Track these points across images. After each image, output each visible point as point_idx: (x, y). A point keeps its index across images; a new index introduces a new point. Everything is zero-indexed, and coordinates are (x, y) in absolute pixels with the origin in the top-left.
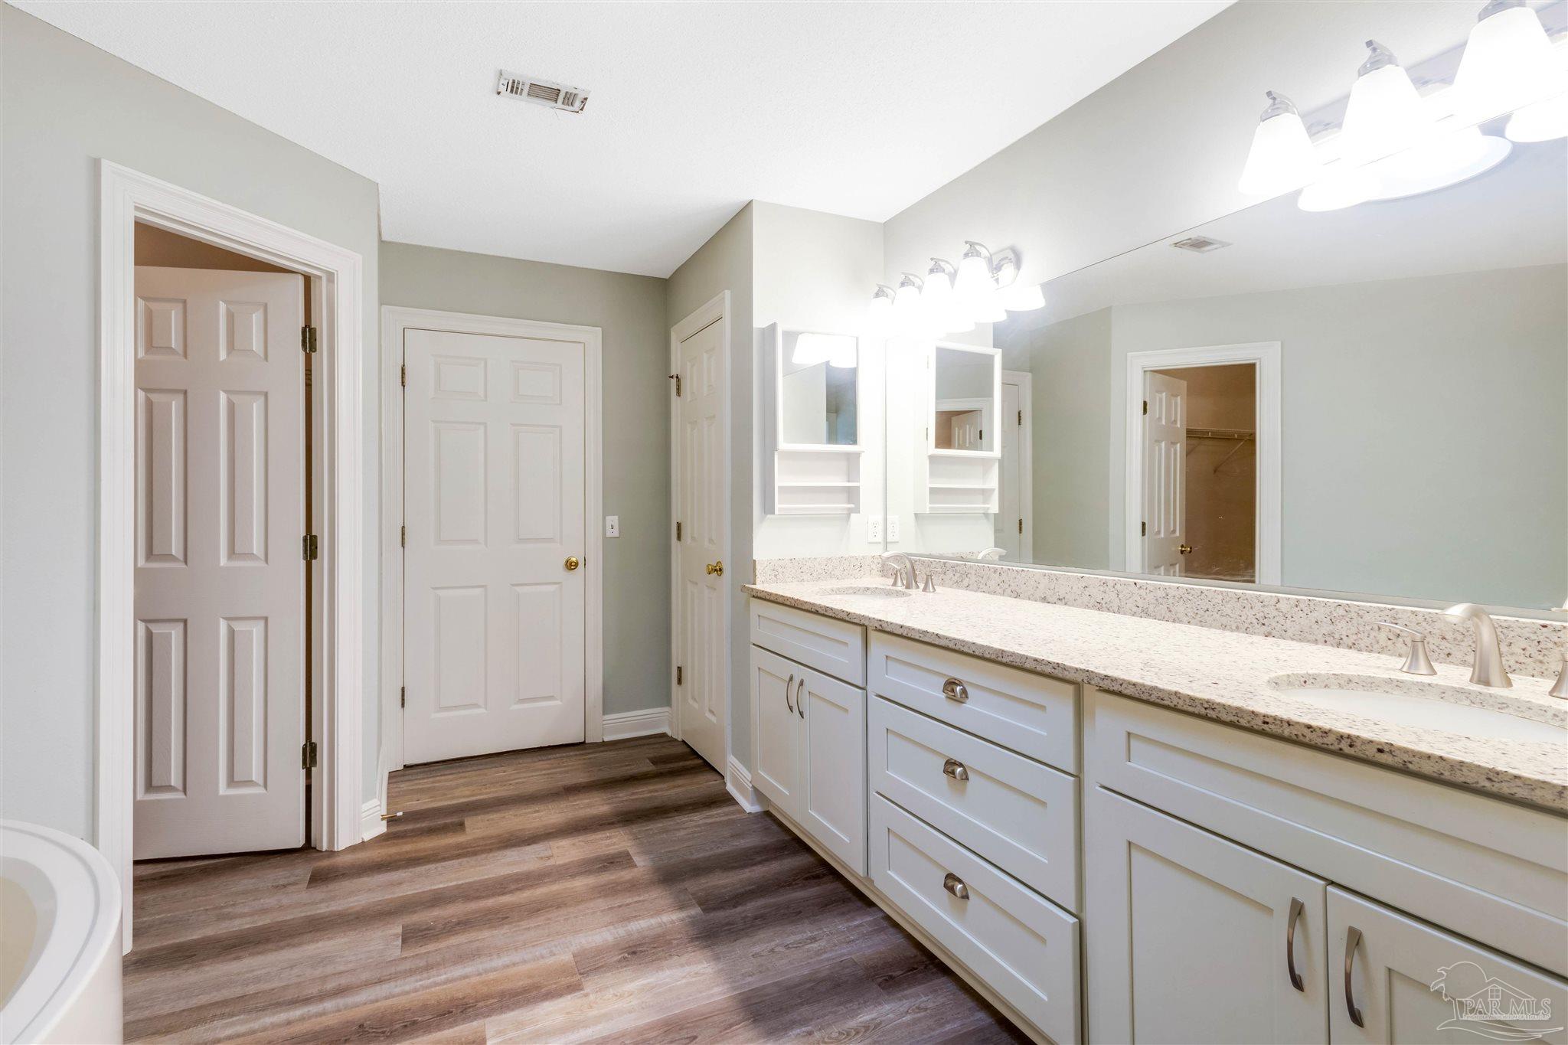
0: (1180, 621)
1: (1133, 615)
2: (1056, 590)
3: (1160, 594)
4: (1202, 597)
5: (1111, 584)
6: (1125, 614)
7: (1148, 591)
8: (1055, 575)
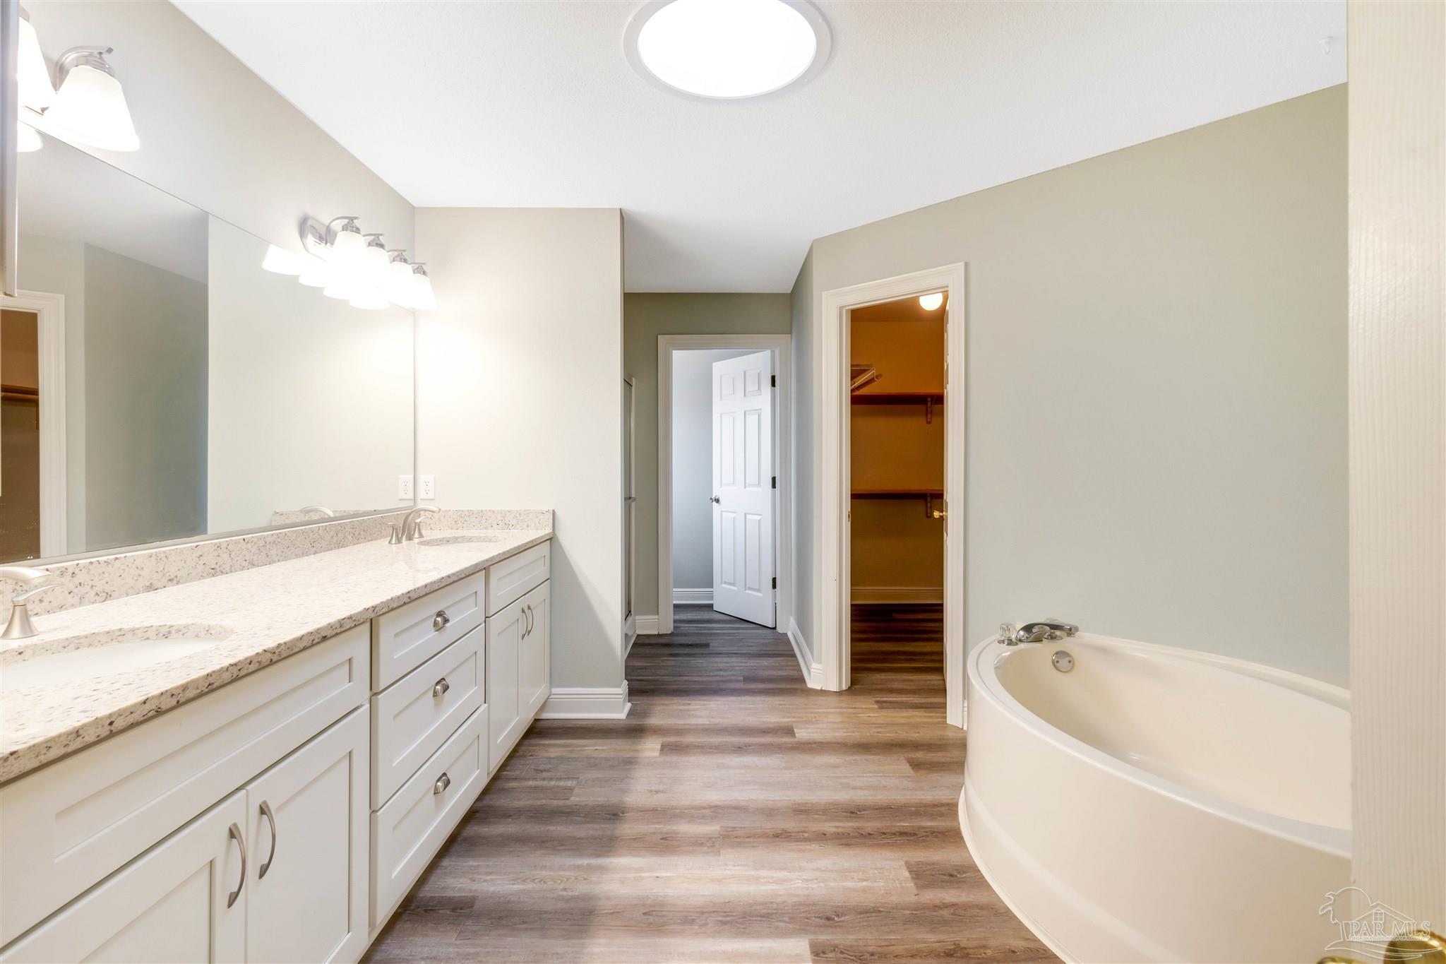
0: (274, 562)
1: (242, 570)
2: (166, 570)
3: (262, 543)
4: (286, 538)
5: (224, 546)
6: (236, 571)
7: (253, 544)
8: (164, 552)
